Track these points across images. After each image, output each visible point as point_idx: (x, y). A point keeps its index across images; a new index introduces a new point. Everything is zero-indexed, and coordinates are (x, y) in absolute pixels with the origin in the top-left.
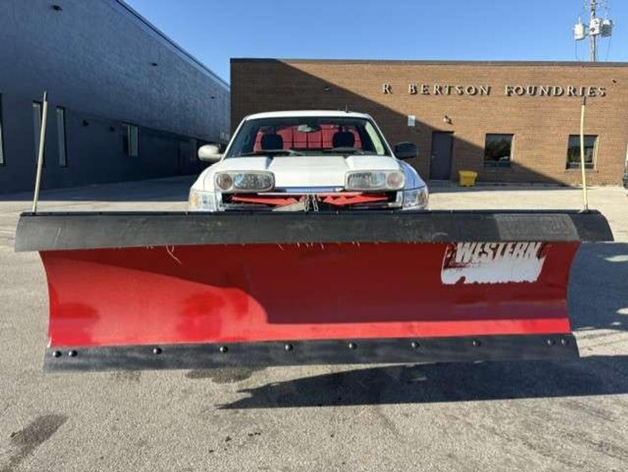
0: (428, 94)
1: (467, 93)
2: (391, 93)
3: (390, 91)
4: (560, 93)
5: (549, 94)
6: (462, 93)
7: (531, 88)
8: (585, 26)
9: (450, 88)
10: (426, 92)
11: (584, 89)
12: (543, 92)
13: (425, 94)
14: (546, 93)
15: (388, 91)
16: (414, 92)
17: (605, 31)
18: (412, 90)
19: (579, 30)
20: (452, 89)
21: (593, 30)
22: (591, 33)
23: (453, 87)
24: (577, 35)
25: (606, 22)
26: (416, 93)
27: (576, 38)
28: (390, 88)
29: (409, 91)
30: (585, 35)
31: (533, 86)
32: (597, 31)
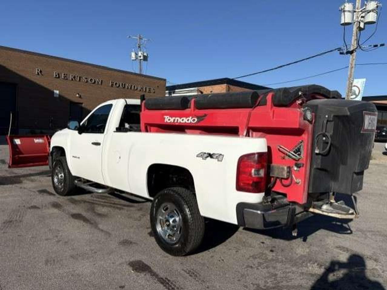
0: (67, 79)
1: (90, 82)
2: (42, 75)
3: (41, 73)
4: (136, 88)
5: (131, 88)
6: (87, 82)
7: (122, 84)
8: (136, 54)
9: (80, 77)
10: (66, 78)
11: (146, 88)
12: (128, 87)
13: (65, 79)
14: (130, 87)
15: (40, 73)
16: (57, 76)
17: (145, 58)
18: (56, 76)
19: (133, 55)
20: (81, 78)
21: (140, 57)
22: (139, 58)
23: (82, 77)
24: (132, 58)
25: (145, 54)
26: (59, 77)
27: (132, 59)
28: (41, 72)
29: (55, 76)
30: (136, 58)
31: (123, 84)
32: (142, 58)
